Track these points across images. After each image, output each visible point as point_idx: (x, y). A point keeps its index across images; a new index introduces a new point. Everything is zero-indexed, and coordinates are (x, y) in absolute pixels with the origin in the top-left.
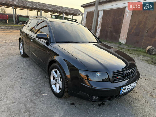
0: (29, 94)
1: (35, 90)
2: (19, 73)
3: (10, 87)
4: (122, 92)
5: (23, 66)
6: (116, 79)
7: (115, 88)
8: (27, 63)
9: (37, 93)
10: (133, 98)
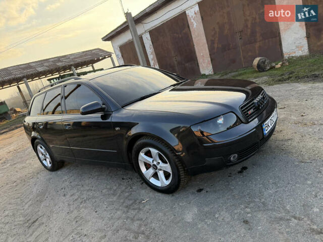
0: (119, 213)
1: (123, 203)
2: (71, 196)
3: (77, 221)
4: (266, 132)
5: (67, 183)
6: (248, 116)
7: (255, 129)
8: (71, 176)
9: (130, 205)
10: (282, 140)
